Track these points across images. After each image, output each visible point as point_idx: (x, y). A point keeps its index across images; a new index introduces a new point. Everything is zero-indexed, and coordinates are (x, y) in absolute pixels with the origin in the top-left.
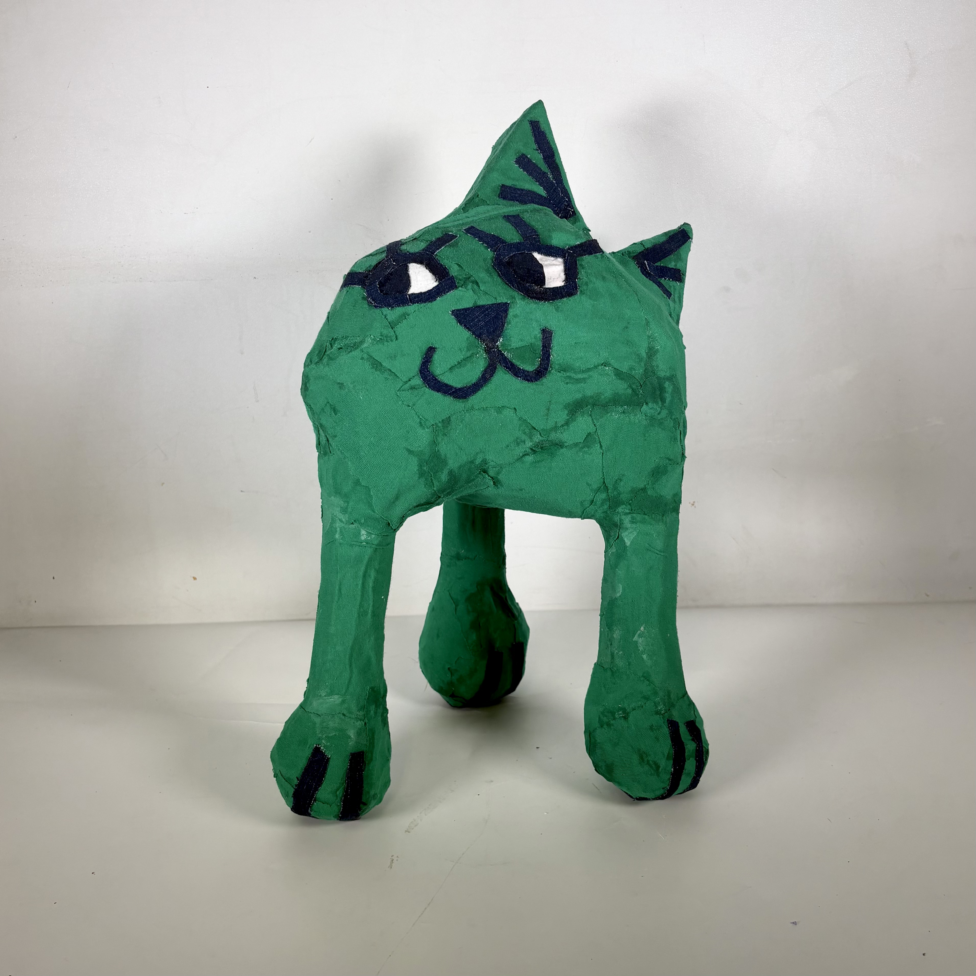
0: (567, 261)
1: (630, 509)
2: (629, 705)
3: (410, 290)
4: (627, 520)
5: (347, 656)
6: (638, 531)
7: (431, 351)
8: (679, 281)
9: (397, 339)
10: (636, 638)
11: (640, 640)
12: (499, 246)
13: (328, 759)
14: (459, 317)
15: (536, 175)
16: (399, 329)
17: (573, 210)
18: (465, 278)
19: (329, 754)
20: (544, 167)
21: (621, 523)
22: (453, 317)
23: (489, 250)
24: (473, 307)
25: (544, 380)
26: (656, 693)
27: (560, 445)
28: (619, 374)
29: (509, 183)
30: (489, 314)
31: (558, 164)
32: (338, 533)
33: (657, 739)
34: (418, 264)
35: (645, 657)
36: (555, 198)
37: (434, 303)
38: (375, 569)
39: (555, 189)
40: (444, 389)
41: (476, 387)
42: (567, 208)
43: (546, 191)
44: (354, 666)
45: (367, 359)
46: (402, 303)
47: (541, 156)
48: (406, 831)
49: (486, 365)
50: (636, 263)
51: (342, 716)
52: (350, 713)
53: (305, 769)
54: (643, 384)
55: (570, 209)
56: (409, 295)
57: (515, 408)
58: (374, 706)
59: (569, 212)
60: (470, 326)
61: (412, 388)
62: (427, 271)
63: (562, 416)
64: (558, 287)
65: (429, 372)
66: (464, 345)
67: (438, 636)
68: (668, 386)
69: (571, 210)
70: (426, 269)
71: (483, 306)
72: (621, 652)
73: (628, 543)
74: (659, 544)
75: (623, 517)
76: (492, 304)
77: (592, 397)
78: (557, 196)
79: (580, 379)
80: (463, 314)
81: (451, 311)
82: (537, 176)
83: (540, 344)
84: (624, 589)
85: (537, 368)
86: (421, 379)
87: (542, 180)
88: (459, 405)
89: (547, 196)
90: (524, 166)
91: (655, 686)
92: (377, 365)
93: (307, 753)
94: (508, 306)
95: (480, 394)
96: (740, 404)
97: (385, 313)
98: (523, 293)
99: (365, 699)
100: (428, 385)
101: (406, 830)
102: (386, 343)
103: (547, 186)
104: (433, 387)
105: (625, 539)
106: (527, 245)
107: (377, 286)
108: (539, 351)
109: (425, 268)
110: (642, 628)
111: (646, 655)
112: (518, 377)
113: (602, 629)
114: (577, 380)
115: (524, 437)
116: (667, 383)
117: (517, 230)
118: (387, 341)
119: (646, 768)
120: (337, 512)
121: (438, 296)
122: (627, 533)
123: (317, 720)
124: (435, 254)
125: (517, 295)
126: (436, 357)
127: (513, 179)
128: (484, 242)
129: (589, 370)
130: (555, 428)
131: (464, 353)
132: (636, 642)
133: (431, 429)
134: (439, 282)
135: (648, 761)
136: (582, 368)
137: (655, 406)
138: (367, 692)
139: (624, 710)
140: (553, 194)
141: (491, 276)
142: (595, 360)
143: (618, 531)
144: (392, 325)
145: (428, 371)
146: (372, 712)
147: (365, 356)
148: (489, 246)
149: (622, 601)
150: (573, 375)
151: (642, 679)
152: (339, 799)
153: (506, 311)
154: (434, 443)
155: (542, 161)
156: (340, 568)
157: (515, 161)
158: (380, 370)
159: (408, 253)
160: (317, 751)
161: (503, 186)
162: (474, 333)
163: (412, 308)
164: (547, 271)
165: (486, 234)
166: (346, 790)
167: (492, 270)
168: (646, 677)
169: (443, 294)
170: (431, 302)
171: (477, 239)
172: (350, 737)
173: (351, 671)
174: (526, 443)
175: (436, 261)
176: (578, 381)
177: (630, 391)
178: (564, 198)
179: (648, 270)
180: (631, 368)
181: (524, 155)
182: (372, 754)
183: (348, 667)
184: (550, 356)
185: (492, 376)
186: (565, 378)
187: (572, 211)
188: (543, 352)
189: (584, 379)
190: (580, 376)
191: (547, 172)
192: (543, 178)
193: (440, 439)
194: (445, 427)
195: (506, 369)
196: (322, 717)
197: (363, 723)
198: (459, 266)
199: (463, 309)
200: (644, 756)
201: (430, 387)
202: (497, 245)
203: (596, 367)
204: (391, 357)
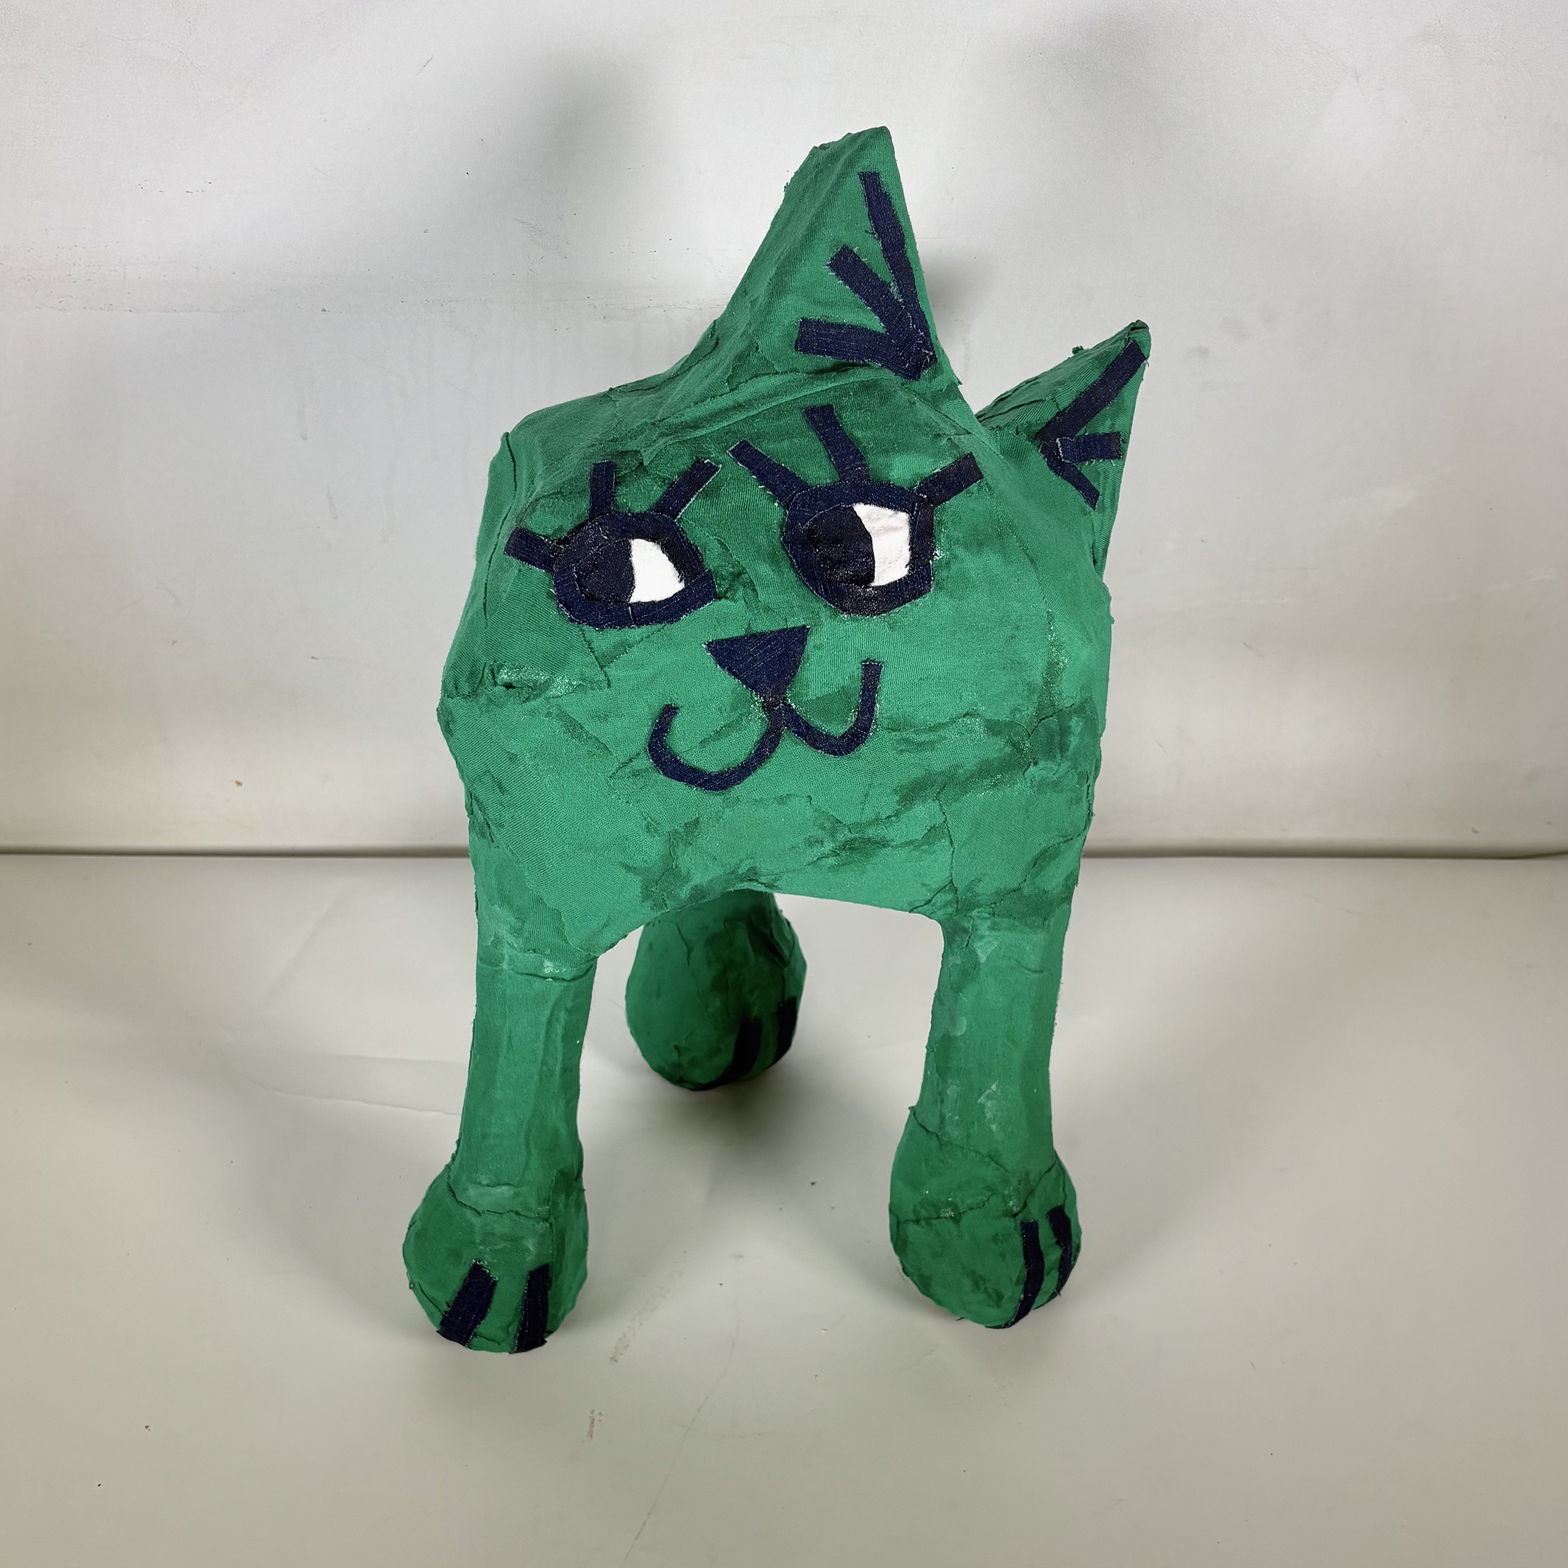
0: (916, 520)
1: (992, 913)
2: (963, 1201)
3: (633, 594)
4: (984, 928)
5: (522, 1134)
6: (1002, 940)
7: (669, 712)
8: (1116, 457)
9: (609, 685)
10: (982, 1100)
11: (989, 1104)
12: (794, 495)
13: (495, 1283)
14: (720, 655)
15: (868, 291)
16: (613, 671)
17: (931, 354)
18: (731, 573)
19: (495, 1275)
20: (883, 271)
21: (975, 928)
22: (709, 654)
23: (776, 504)
24: (744, 637)
25: (863, 749)
26: (1006, 1182)
27: (883, 843)
28: (993, 728)
29: (816, 313)
30: (772, 649)
31: (910, 261)
32: (506, 961)
33: (1003, 1256)
34: (648, 540)
35: (994, 1127)
36: (900, 334)
37: (676, 625)
38: (567, 1010)
39: (902, 315)
40: (689, 776)
41: (743, 771)
42: (921, 350)
43: (884, 323)
44: (532, 1145)
45: (558, 715)
46: (619, 622)
47: (878, 245)
48: (611, 1358)
49: (764, 730)
50: (1039, 451)
51: (514, 1216)
52: (529, 1210)
53: (460, 1293)
54: (1032, 733)
55: (927, 352)
56: (630, 605)
57: (809, 797)
58: (563, 1196)
59: (925, 358)
60: (738, 669)
61: (635, 774)
62: (665, 558)
63: (888, 803)
64: (896, 581)
65: (665, 748)
66: (727, 700)
67: (658, 994)
68: (1076, 724)
69: (927, 354)
70: (663, 552)
71: (762, 634)
72: (957, 1118)
73: (983, 958)
74: (1033, 960)
75: (978, 922)
76: (780, 631)
77: (942, 773)
78: (904, 330)
79: (924, 743)
80: (727, 649)
81: (705, 644)
82: (870, 293)
83: (858, 685)
84: (969, 1026)
85: (851, 728)
86: (651, 761)
87: (879, 301)
88: (713, 800)
89: (886, 332)
90: (847, 273)
91: (1007, 1171)
92: (573, 727)
93: (463, 1271)
94: (808, 631)
95: (750, 781)
96: (1202, 541)
97: (588, 635)
98: (834, 605)
99: (550, 1188)
100: (663, 770)
101: (612, 1356)
102: (590, 692)
103: (888, 311)
104: (671, 773)
105: (979, 952)
106: (846, 490)
107: (574, 577)
108: (856, 700)
109: (660, 551)
110: (994, 1087)
111: (997, 1124)
112: (818, 748)
113: (929, 1073)
114: (919, 744)
115: (820, 833)
116: (1074, 719)
117: (828, 453)
118: (592, 689)
119: (982, 1296)
120: (504, 932)
121: (684, 614)
122: (981, 943)
123: (476, 1221)
124: (679, 517)
125: (823, 608)
126: (678, 724)
127: (824, 304)
128: (768, 486)
129: (942, 726)
130: (876, 821)
131: (725, 714)
132: (983, 1106)
133: (664, 838)
134: (685, 584)
135: (986, 1289)
136: (928, 723)
137: (1050, 764)
138: (554, 1178)
139: (955, 1207)
140: (897, 327)
141: (779, 571)
142: (952, 709)
143: (968, 938)
144: (604, 661)
145: (662, 747)
146: (561, 1206)
147: (554, 710)
148: (778, 494)
149: (964, 1043)
150: (912, 736)
151: (987, 1160)
152: (512, 1336)
153: (803, 641)
154: (670, 857)
155: (880, 256)
156: (509, 1012)
157: (830, 265)
158: (579, 737)
159: (630, 514)
160: (477, 1271)
161: (805, 322)
162: (744, 682)
163: (635, 633)
164: (879, 547)
165: (771, 465)
166: (523, 1325)
167: (781, 553)
168: (994, 1157)
169: (692, 610)
170: (672, 622)
171: (754, 477)
172: (528, 1250)
173: (529, 1153)
174: (826, 844)
175: (681, 535)
176: (920, 746)
177: (1008, 749)
178: (917, 331)
179: (1060, 456)
180: (1015, 710)
181: (847, 248)
182: (561, 1265)
183: (523, 1148)
184: (875, 703)
185: (772, 750)
186: (898, 742)
187: (931, 357)
188: (864, 699)
189: (931, 743)
190: (923, 738)
191: (888, 280)
192: (881, 296)
193: (679, 852)
194: (687, 833)
195: (798, 736)
196: (483, 1216)
197: (548, 1225)
198: (722, 544)
199: (727, 640)
200: (981, 1282)
201: (665, 774)
202: (791, 491)
203: (953, 721)
204: (599, 717)
